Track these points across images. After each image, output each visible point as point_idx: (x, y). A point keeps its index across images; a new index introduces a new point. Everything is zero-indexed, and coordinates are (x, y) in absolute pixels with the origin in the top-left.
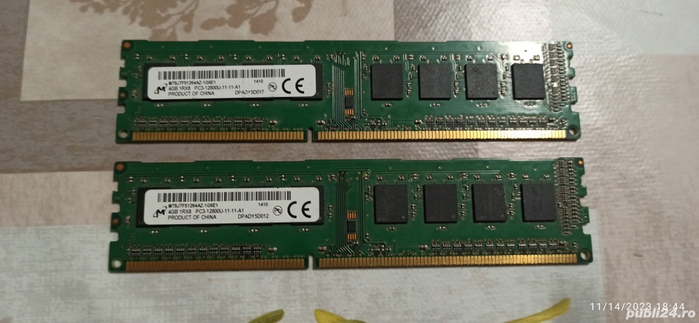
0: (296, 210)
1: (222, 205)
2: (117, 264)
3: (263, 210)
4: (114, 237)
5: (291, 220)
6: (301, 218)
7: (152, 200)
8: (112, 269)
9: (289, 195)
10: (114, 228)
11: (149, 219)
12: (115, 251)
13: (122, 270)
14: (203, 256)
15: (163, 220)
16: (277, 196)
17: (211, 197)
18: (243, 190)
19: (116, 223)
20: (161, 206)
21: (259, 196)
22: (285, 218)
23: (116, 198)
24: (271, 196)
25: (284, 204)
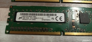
0: (58, 19)
1: (37, 17)
2: (8, 32)
3: (49, 18)
4: (8, 24)
5: (56, 21)
6: (59, 21)
7: (19, 15)
8: (6, 33)
9: (56, 15)
10: (8, 22)
11: (17, 20)
12: (7, 28)
13: (8, 33)
14: (31, 30)
15: (21, 20)
16: (53, 15)
17: (35, 14)
18: (43, 13)
19: (9, 21)
20: (21, 16)
21: (48, 15)
22: (55, 21)
23: (9, 15)
24: (51, 15)
25: (55, 17)
